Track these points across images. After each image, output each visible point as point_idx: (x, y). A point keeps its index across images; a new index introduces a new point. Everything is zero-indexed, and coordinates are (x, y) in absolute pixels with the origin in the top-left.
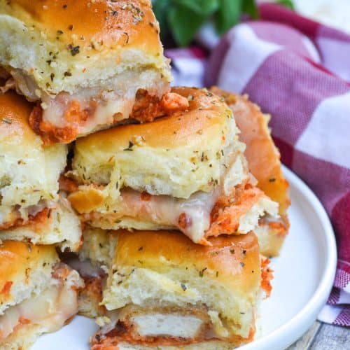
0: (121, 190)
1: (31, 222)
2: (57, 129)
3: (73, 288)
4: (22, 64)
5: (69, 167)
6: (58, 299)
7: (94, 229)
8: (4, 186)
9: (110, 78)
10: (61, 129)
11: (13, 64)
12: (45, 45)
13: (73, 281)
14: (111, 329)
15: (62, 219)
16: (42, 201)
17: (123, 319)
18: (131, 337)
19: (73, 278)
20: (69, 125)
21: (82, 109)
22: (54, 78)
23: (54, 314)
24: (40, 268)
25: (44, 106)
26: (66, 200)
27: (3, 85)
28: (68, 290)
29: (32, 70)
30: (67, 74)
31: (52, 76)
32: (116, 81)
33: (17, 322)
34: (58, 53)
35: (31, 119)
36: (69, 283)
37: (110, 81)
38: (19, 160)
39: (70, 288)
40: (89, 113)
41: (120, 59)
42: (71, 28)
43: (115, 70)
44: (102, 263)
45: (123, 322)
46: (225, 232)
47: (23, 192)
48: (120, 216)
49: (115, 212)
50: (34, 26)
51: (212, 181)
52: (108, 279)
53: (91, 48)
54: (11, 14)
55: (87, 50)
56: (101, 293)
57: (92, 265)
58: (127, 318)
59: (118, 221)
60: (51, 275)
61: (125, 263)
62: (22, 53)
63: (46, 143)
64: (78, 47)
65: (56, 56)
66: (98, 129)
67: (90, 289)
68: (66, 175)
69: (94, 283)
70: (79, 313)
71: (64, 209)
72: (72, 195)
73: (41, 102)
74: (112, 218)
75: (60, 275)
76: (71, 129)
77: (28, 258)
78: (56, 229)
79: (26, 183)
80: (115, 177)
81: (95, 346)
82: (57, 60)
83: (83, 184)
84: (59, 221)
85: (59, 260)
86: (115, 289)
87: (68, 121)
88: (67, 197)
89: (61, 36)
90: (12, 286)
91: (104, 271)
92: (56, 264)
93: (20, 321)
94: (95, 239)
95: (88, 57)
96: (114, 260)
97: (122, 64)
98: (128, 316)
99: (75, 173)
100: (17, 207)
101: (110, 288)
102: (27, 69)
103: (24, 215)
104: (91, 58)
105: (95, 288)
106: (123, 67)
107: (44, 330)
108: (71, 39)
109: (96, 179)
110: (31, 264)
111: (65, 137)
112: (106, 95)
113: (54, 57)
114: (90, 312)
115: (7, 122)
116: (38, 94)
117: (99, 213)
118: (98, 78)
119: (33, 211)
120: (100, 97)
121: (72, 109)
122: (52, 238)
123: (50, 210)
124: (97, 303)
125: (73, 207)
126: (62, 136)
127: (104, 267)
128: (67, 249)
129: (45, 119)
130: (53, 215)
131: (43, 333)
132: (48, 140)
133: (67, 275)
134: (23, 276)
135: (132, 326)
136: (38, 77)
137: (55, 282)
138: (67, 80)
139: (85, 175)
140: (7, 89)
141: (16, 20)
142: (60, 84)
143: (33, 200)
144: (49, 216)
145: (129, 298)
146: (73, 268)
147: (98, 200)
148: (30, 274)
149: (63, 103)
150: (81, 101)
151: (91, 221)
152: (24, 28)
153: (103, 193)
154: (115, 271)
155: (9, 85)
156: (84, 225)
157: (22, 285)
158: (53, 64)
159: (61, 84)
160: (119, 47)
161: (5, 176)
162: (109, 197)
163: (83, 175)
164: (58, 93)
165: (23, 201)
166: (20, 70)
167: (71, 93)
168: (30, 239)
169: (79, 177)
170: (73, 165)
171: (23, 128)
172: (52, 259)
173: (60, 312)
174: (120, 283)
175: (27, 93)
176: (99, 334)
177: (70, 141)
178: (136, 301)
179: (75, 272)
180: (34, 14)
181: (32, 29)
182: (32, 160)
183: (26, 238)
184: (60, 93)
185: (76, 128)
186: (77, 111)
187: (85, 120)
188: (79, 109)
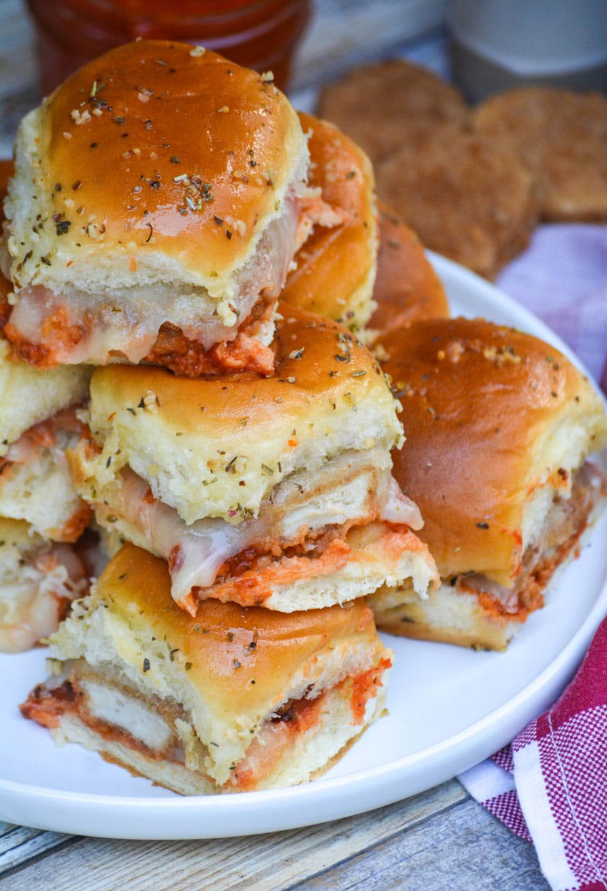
2: (22, 343)
10: (29, 345)
12: (39, 200)
14: (57, 687)
17: (72, 679)
20: (44, 342)
21: (71, 323)
22: (28, 260)
25: (11, 298)
30: (46, 261)
31: (28, 256)
34: (45, 221)
40: (83, 333)
41: (134, 263)
42: (75, 187)
45: (72, 685)
46: (238, 600)
48: (115, 513)
49: (106, 503)
51: (239, 508)
53: (83, 232)
55: (80, 233)
58: (77, 679)
64: (69, 222)
65: (44, 224)
76: (48, 351)
80: (110, 447)
81: (30, 704)
82: (41, 232)
86: (73, 626)
95: (79, 245)
98: (77, 676)
104: (82, 247)
108: (64, 206)
112: (108, 316)
113: (40, 226)
118: (103, 283)
120: (100, 317)
121: (55, 318)
123: (9, 463)
126: (27, 356)
132: (18, 352)
135: (82, 694)
138: (44, 269)
144: (1, 473)
145: (83, 649)
150: (73, 313)
153: (87, 466)
158: (34, 237)
160: (133, 245)
162: (94, 478)
164: (25, 285)
167: (56, 293)
174: (81, 618)
178: (90, 659)
184: (37, 287)
185: (56, 352)
186: (62, 324)
187: (76, 343)
188: (66, 321)
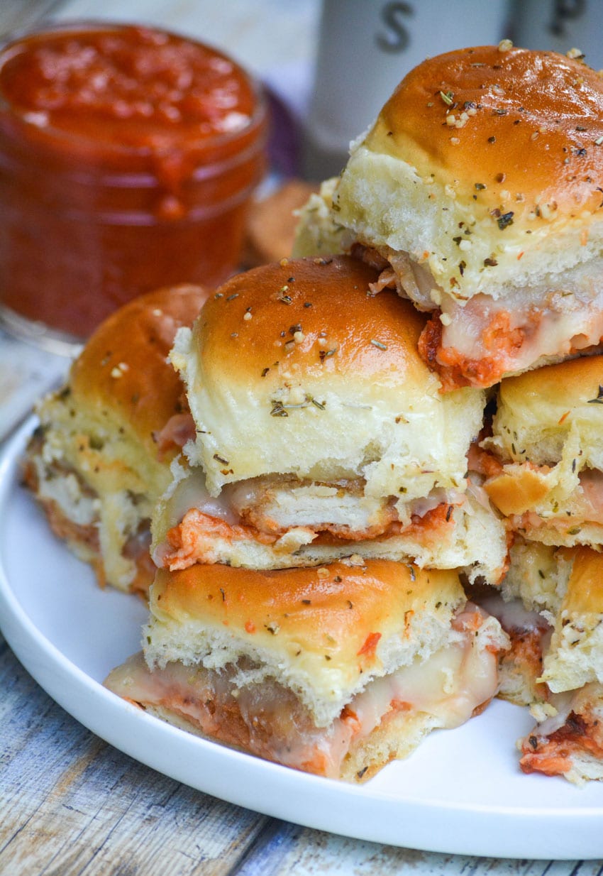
0: (580, 475)
1: (416, 527)
2: (466, 362)
3: (490, 649)
4: (409, 244)
5: (487, 430)
6: (462, 668)
7: (529, 545)
8: (369, 462)
9: (567, 270)
10: (474, 361)
11: (394, 243)
12: (451, 209)
13: (490, 637)
14: (558, 727)
15: (473, 524)
16: (436, 491)
17: (579, 709)
18: (595, 744)
19: (490, 631)
20: (488, 354)
21: (514, 325)
22: (464, 270)
23: (454, 696)
24: (430, 611)
25: (445, 319)
26: (480, 489)
27: (375, 280)
28: (481, 652)
29: (426, 255)
30: (489, 263)
31: (462, 266)
32: (578, 277)
33: (388, 707)
34: (474, 224)
35: (421, 342)
36: (482, 641)
37: (566, 275)
38: (397, 415)
39: (483, 648)
40: (526, 334)
41: (586, 235)
42: (499, 179)
43: (578, 257)
44: (543, 607)
45: (579, 716)
47: (402, 473)
48: (577, 523)
49: (569, 514)
50: (433, 175)
52: (554, 635)
53: (534, 216)
54: (393, 153)
55: (528, 220)
56: (541, 660)
57: (525, 609)
58: (588, 707)
59: (574, 532)
60: (449, 625)
61: (586, 608)
62: (410, 222)
63: (447, 386)
64: (512, 213)
65: (471, 229)
66: (542, 363)
67: (521, 652)
68: (482, 445)
69: (528, 642)
70: (500, 696)
71: (476, 505)
72: (491, 482)
73: (441, 313)
74: (563, 525)
75: (465, 625)
76: (492, 363)
77: (409, 593)
78: (461, 543)
79: (407, 458)
80: (571, 450)
81: (529, 756)
82: (472, 237)
83: (511, 461)
84: (466, 526)
85: (465, 599)
86: (567, 655)
87: (488, 348)
88: (481, 486)
89: (481, 194)
90: (381, 641)
91: (546, 621)
92: (459, 605)
93: (393, 704)
94: (531, 562)
95: (529, 232)
96: (565, 603)
97: (591, 245)
98: (589, 704)
99: (497, 441)
100: (392, 500)
101: (557, 652)
102: (417, 253)
103: (404, 516)
104: (533, 233)
105: (529, 651)
106: (593, 250)
107: (435, 723)
108: (499, 199)
109: (535, 454)
110: (415, 604)
111: (481, 376)
112: (558, 302)
113: (467, 232)
114: (519, 693)
115: (377, 347)
116: (436, 298)
117: (540, 515)
118: (546, 270)
119: (421, 508)
120: (549, 306)
121: (497, 326)
122: (453, 559)
123: (451, 507)
124: (533, 678)
125: (492, 503)
126: (476, 374)
127: (545, 614)
128: (480, 579)
129: (445, 344)
130: (456, 515)
131: (435, 729)
132: (451, 381)
133: (479, 627)
134: (400, 625)
135: (596, 723)
136: (437, 267)
137: (457, 637)
138: (489, 272)
139: (516, 446)
140: (380, 289)
141: (402, 164)
142: (475, 280)
143: (419, 488)
144: (448, 518)
145: (592, 671)
146: (491, 614)
147: (538, 492)
148: (412, 621)
149: (480, 314)
150: (513, 312)
151: (525, 530)
152: (415, 178)
153: (548, 478)
154: (566, 622)
155: (384, 281)
156: (512, 537)
157: (398, 640)
158: (464, 244)
159: (477, 280)
160: (587, 214)
161: (372, 444)
162: (558, 487)
163: (513, 445)
164: (471, 297)
165: (402, 490)
166: (404, 254)
167: (496, 297)
168: (413, 559)
169: (506, 449)
170: (493, 427)
171: (407, 359)
172: (453, 596)
173: (466, 692)
174: (575, 643)
175: (415, 295)
176: (535, 734)
177: (491, 384)
179: (493, 621)
180: (435, 153)
181: (431, 180)
182: (422, 415)
183: (407, 557)
184: (476, 296)
185: (501, 361)
186: (504, 330)
187: (519, 347)
188: (508, 325)
